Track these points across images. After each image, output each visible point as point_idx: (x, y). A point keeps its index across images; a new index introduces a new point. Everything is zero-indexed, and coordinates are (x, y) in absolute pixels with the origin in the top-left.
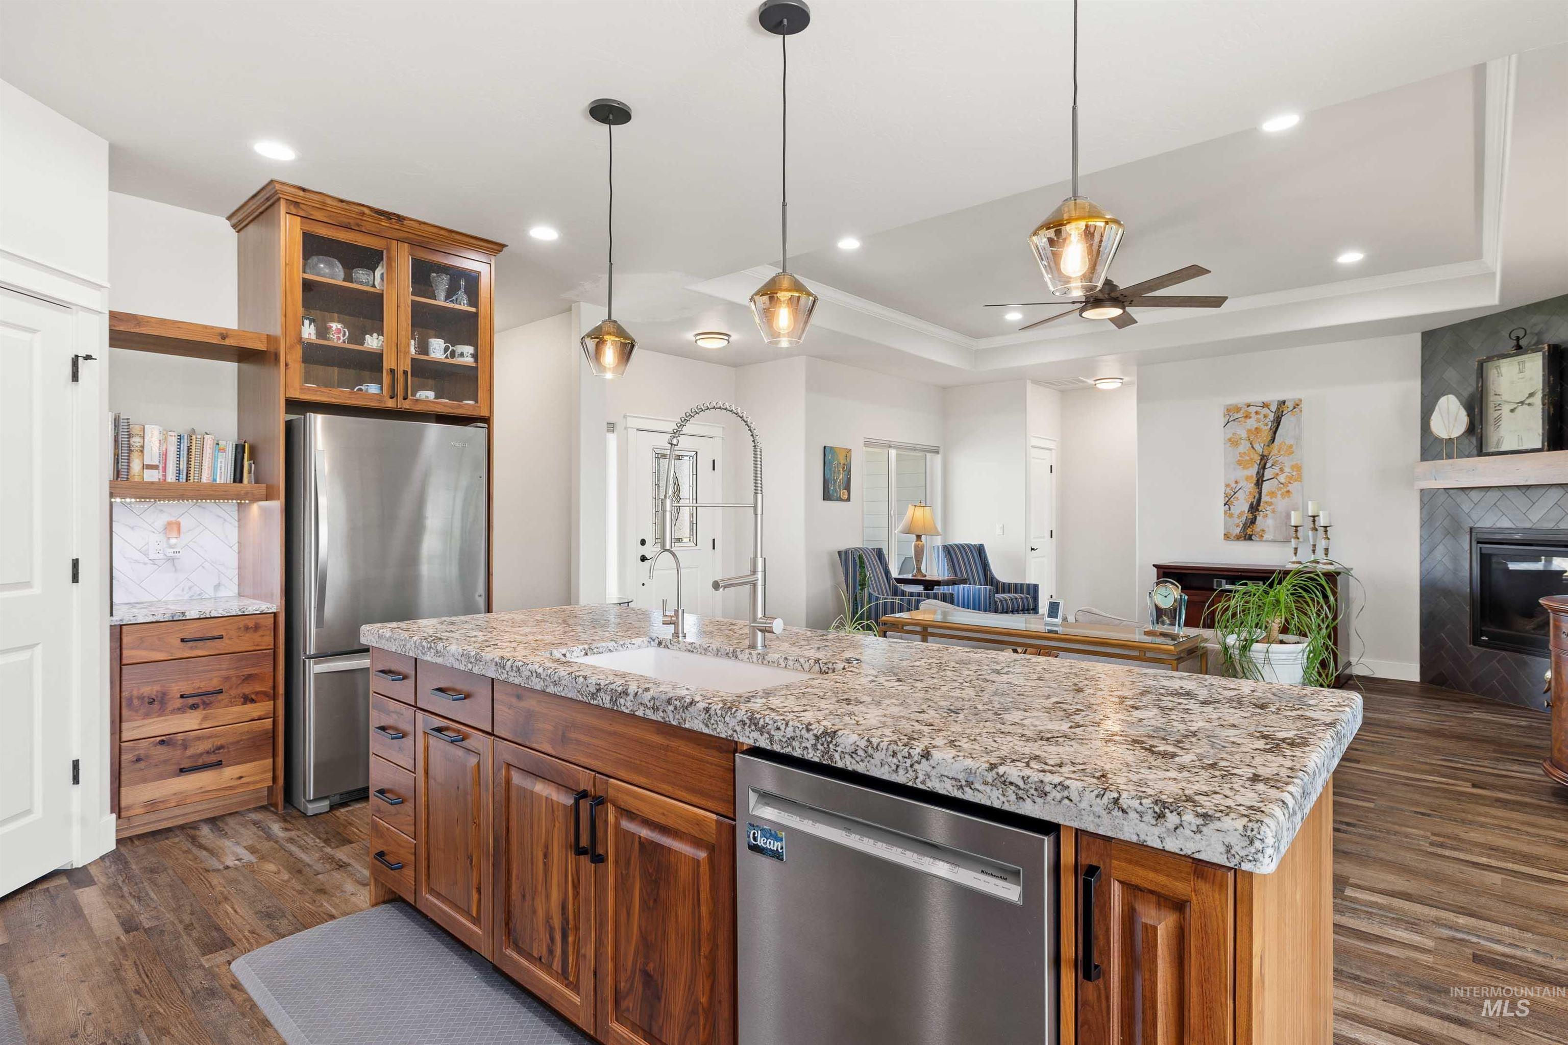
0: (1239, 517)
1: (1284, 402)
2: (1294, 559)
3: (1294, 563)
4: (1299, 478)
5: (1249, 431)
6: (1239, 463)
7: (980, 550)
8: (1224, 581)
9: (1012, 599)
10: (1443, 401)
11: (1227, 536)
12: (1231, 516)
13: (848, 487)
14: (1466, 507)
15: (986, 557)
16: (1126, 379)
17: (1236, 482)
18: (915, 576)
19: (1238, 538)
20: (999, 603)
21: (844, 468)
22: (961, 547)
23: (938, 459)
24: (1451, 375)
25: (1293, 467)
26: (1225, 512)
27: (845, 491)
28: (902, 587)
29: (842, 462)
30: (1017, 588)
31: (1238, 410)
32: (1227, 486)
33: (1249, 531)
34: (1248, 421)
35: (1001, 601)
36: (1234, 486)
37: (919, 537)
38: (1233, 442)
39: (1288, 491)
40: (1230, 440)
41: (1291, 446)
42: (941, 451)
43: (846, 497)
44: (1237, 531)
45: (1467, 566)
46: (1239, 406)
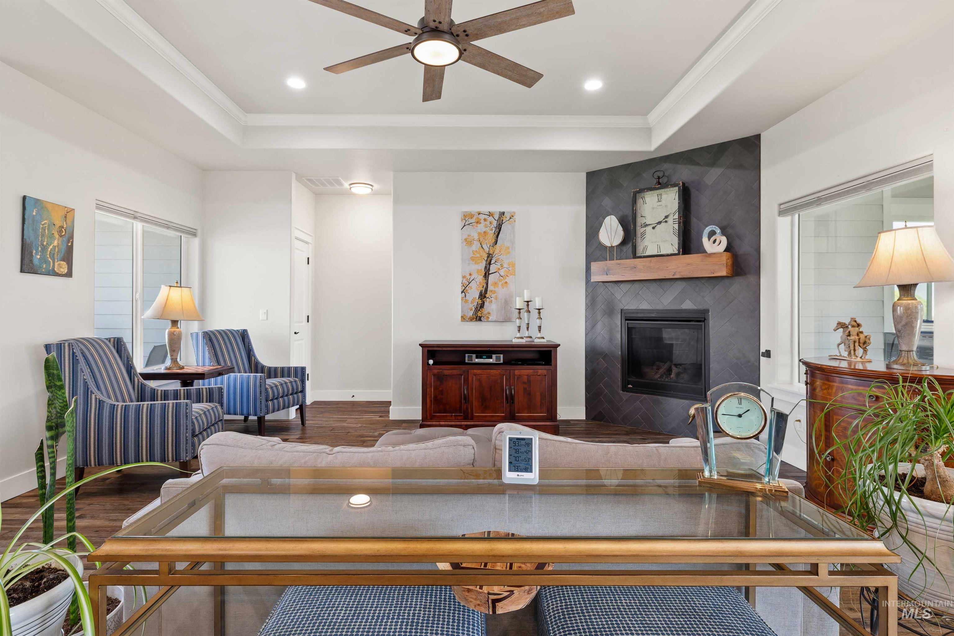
0: (472, 303)
1: (503, 213)
2: (518, 335)
3: (518, 338)
4: (514, 274)
5: (479, 234)
6: (472, 259)
7: (244, 335)
8: (474, 356)
9: (282, 385)
10: (608, 219)
11: (463, 318)
12: (466, 301)
13: (68, 257)
14: (618, 296)
15: (249, 343)
16: (376, 187)
17: (470, 275)
18: (169, 369)
19: (471, 319)
20: (270, 390)
21: (61, 231)
22: (224, 333)
23: (196, 242)
24: (607, 202)
25: (509, 264)
26: (462, 299)
27: (64, 264)
28: (152, 384)
29: (58, 223)
30: (284, 372)
31: (472, 216)
32: (464, 277)
33: (479, 315)
34: (479, 225)
35: (272, 388)
36: (468, 277)
37: (175, 323)
38: (468, 242)
39: (506, 283)
40: (466, 240)
41: (508, 248)
42: (199, 233)
43: (65, 270)
44: (471, 313)
45: (619, 336)
46: (473, 213)
